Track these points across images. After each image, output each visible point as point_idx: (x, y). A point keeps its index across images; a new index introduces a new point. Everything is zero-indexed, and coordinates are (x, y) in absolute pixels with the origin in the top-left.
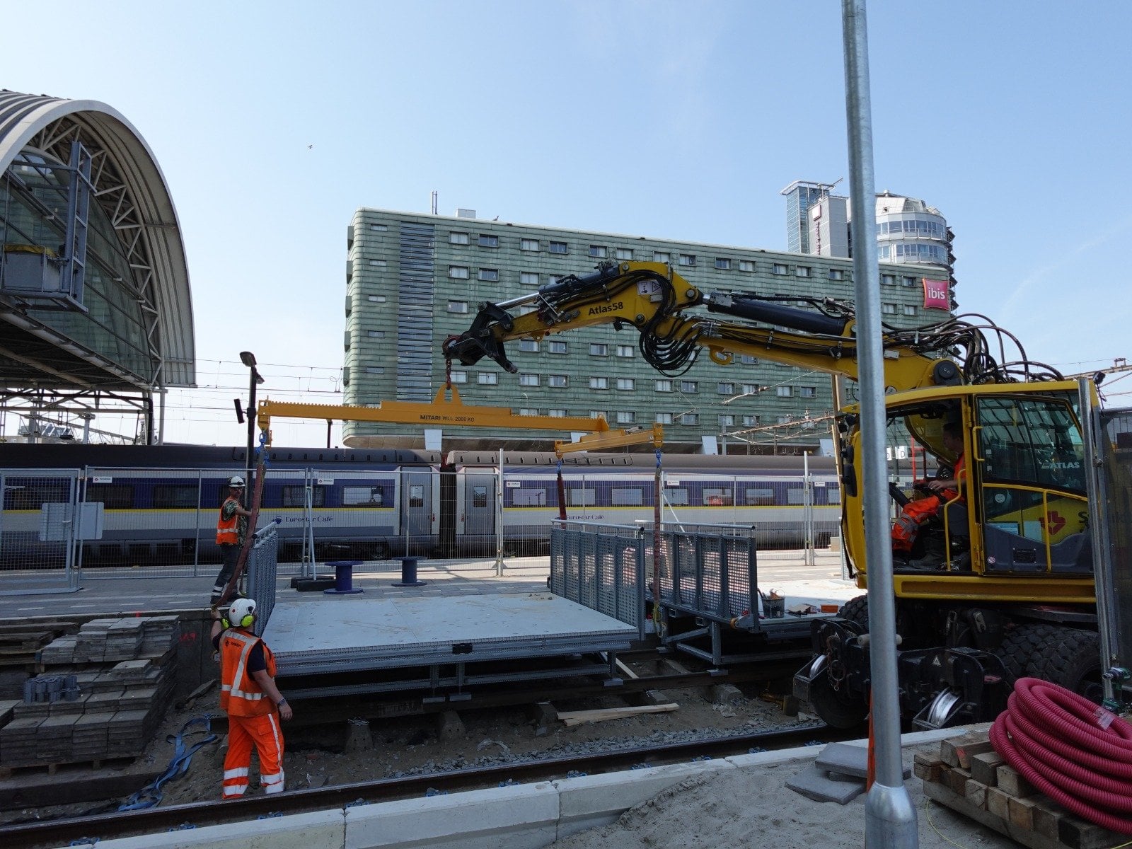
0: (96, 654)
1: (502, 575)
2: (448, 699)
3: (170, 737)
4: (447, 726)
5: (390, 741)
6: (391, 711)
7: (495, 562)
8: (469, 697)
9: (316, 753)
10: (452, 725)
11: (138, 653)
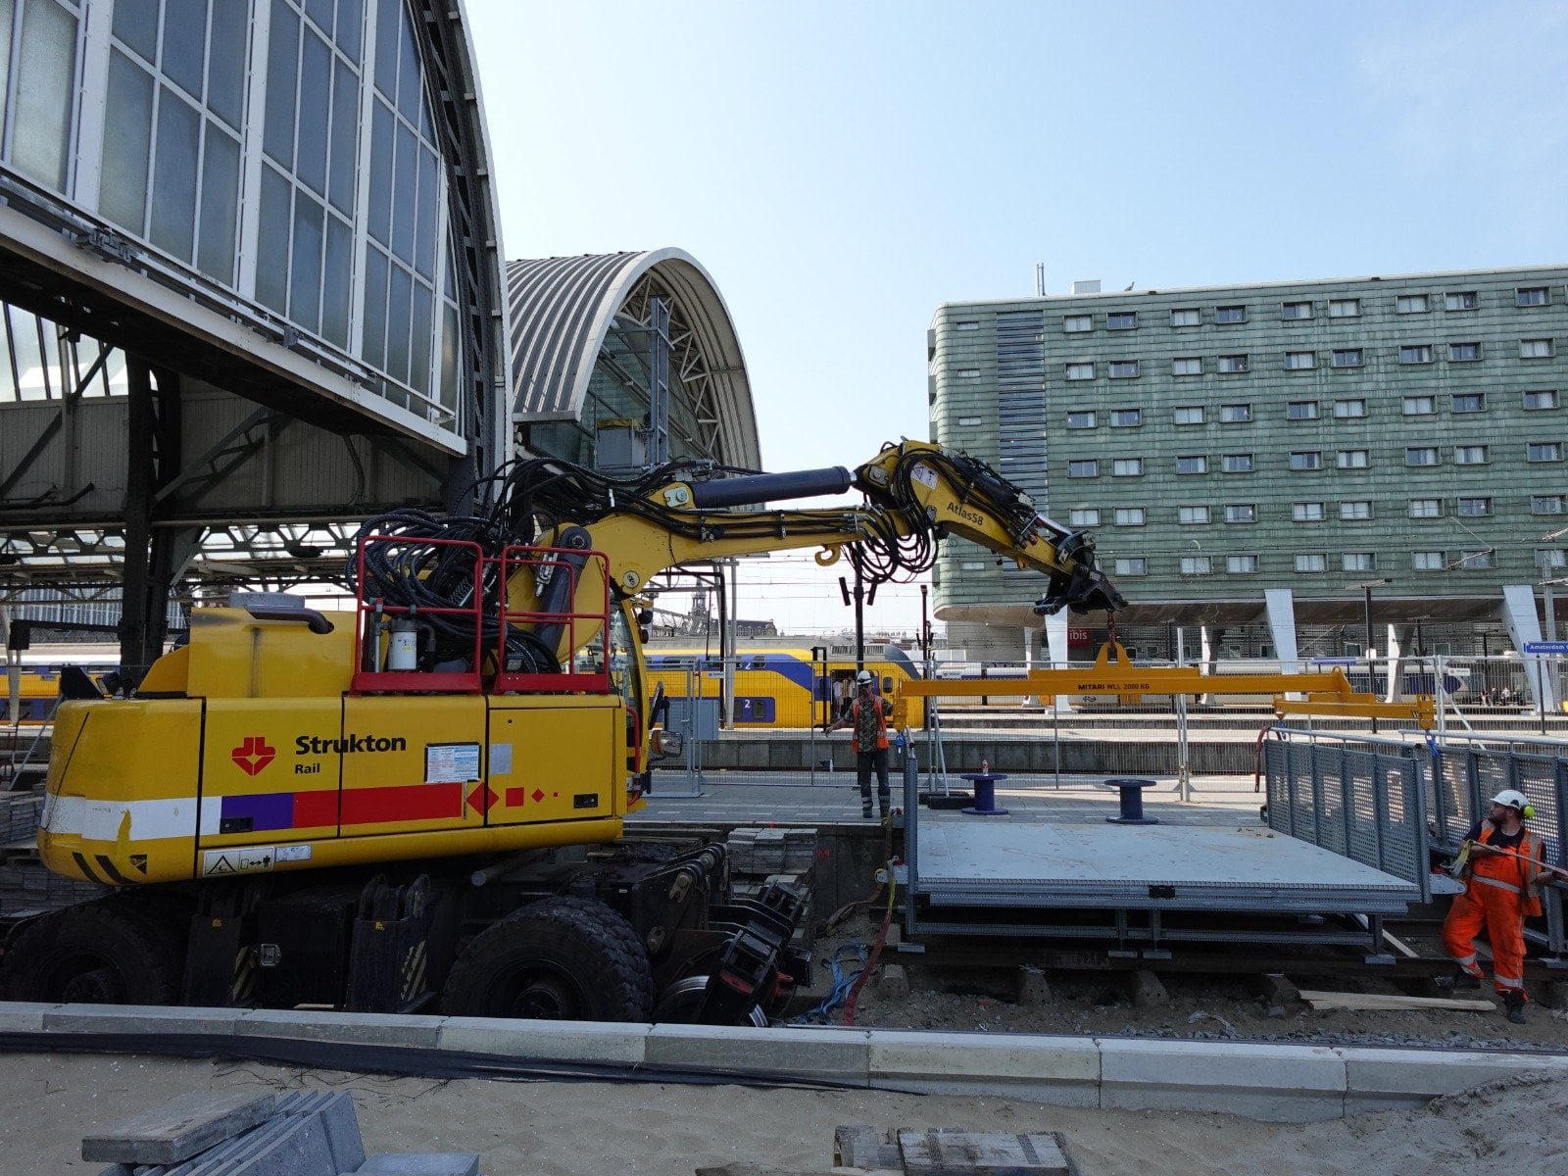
0: (744, 865)
1: (1188, 801)
2: (1140, 956)
3: (825, 961)
4: (1145, 988)
5: (1072, 998)
6: (1069, 961)
7: (1177, 782)
8: (1168, 956)
9: (986, 999)
10: (1151, 989)
11: (783, 867)
